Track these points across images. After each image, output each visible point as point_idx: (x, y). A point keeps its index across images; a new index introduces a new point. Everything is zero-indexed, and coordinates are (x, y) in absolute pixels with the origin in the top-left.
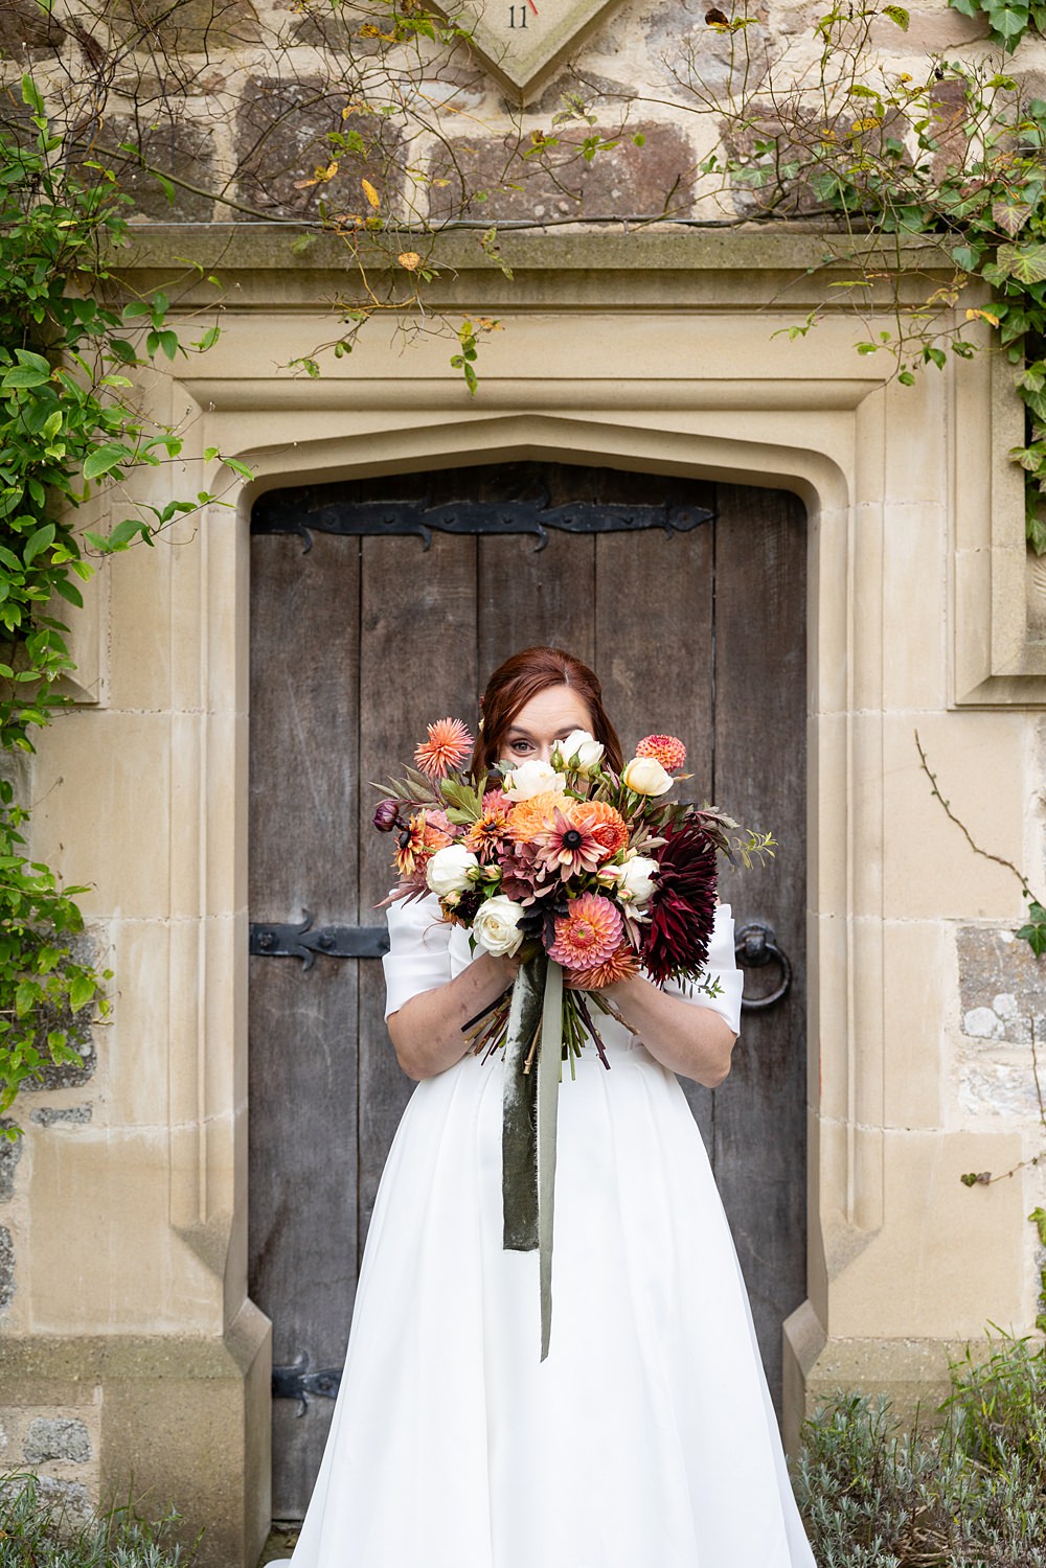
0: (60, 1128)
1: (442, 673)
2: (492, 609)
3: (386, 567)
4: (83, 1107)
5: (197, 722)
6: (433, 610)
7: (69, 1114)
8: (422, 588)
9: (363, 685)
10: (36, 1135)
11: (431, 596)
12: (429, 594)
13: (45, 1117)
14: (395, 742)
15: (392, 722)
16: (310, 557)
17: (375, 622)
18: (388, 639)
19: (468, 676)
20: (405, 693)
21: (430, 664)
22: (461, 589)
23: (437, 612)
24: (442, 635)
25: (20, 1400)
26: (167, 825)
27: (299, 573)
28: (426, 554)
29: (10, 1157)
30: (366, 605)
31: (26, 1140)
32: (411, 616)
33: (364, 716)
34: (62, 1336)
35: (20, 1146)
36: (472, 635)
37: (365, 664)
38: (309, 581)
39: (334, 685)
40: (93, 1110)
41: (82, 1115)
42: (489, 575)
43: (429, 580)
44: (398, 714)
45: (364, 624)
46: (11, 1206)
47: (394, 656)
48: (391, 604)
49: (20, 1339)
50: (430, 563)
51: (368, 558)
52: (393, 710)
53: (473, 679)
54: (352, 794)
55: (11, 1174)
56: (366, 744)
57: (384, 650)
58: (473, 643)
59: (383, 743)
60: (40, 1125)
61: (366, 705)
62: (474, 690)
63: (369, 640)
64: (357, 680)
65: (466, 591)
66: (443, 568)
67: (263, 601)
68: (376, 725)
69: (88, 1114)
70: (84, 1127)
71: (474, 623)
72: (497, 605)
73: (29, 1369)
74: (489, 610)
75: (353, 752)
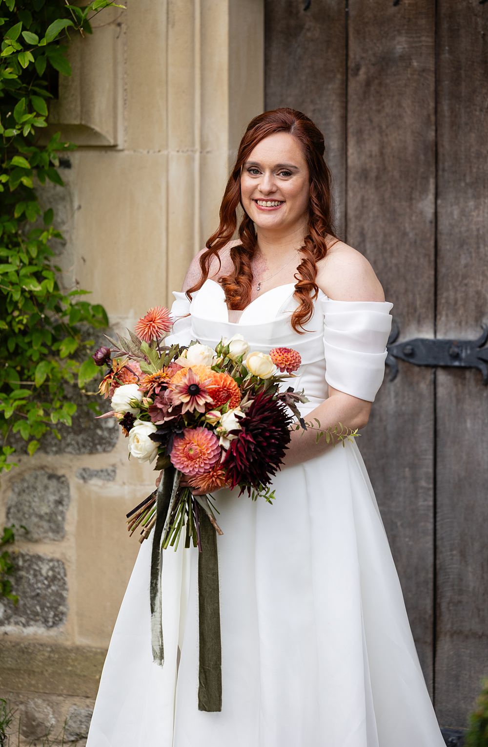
0: (95, 483)
1: (409, 112)
2: (447, 55)
3: (366, 20)
4: (110, 468)
5: (191, 160)
6: (402, 57)
7: (100, 473)
8: (393, 38)
9: (349, 124)
10: (79, 489)
11: (400, 45)
12: (399, 43)
13: (86, 475)
14: (373, 174)
15: (371, 156)
16: (309, 13)
17: (358, 68)
18: (368, 84)
19: (429, 116)
20: (381, 132)
21: (399, 105)
22: (423, 38)
23: (405, 59)
24: (409, 79)
25: (62, 690)
26: (164, 244)
27: (301, 27)
28: (396, 8)
29: (63, 505)
30: (351, 55)
31: (73, 492)
32: (385, 62)
33: (351, 151)
34: (96, 648)
35: (68, 497)
36: (431, 78)
37: (351, 106)
38: (309, 34)
39: (328, 124)
40: (118, 471)
41: (109, 474)
42: (445, 26)
43: (398, 31)
44: (375, 149)
45: (350, 71)
46: (64, 544)
47: (372, 99)
48: (370, 52)
49: (69, 648)
50: (399, 16)
51: (353, 13)
52: (372, 147)
53: (433, 118)
54: (341, 220)
55: (64, 519)
56: (351, 176)
57: (365, 93)
58: (432, 88)
59: (364, 174)
60: (81, 481)
61: (352, 142)
62: (434, 128)
63: (354, 85)
64: (345, 119)
65: (427, 40)
66: (409, 20)
67: (275, 52)
68: (359, 158)
69: (113, 474)
70: (110, 484)
71: (433, 69)
72: (451, 52)
73: (70, 668)
74: (446, 56)
75: (341, 183)
